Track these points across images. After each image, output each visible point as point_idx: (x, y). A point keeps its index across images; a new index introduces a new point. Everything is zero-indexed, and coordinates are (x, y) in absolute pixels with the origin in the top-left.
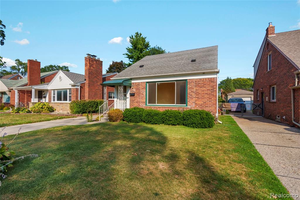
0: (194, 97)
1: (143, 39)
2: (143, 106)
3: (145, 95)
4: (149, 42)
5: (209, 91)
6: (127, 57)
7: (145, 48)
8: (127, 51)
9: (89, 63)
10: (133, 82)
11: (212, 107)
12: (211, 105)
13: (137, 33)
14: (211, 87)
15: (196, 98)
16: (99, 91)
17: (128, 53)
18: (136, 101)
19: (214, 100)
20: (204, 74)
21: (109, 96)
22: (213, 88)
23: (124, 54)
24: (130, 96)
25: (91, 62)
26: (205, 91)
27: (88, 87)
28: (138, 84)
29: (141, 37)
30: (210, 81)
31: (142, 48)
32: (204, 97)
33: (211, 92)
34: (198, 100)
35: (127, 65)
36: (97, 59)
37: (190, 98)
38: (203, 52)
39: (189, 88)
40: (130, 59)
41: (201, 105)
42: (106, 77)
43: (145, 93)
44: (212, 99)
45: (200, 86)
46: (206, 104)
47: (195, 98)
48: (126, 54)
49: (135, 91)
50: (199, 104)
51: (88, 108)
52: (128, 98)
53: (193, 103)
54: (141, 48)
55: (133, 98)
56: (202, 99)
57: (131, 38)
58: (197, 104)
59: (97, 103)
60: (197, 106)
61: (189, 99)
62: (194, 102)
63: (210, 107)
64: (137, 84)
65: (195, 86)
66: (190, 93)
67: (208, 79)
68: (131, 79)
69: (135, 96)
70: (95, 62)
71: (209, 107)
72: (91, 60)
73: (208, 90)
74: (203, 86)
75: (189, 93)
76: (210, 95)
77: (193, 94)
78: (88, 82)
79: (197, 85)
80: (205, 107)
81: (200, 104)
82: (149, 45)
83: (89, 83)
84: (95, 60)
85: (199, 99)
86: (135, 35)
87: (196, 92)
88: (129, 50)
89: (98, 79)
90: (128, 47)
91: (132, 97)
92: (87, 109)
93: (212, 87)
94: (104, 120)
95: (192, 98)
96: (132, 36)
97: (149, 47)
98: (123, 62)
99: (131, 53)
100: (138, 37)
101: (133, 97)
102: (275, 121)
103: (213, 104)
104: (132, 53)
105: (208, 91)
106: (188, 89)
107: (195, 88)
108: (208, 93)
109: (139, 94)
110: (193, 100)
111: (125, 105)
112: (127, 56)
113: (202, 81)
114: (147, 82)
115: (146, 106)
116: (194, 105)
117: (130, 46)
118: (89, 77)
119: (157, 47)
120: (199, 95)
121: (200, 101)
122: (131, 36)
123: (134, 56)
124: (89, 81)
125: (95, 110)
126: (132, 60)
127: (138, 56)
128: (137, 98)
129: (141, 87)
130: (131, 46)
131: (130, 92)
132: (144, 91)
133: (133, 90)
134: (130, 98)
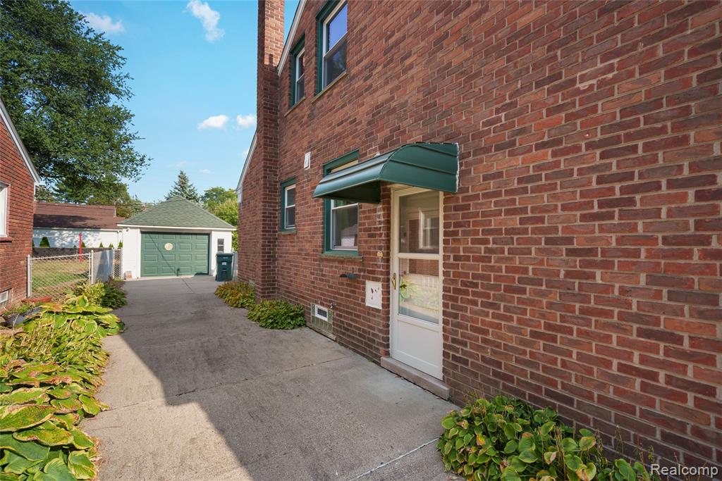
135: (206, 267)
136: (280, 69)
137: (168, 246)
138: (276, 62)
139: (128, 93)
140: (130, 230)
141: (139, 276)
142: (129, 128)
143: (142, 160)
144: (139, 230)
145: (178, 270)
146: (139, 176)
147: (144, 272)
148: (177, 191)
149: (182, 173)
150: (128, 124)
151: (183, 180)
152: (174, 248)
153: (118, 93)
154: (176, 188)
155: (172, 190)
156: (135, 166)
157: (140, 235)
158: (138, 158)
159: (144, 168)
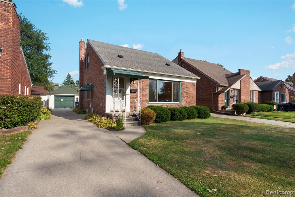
0: (185, 96)
2: (146, 104)
5: (193, 92)
20: (191, 79)
24: (131, 93)
26: (191, 92)
30: (193, 84)
37: (183, 96)
41: (189, 103)
43: (147, 91)
44: (193, 98)
45: (188, 88)
49: (136, 87)
52: (128, 95)
55: (134, 95)
56: (190, 98)
60: (187, 103)
61: (182, 98)
62: (185, 100)
69: (137, 93)
74: (190, 88)
75: (183, 93)
77: (185, 94)
80: (191, 103)
85: (188, 98)
93: (194, 89)
106: (182, 89)
107: (186, 89)
108: (192, 94)
110: (185, 98)
115: (149, 104)
116: (185, 102)
129: (143, 83)
131: (130, 88)
132: (147, 88)
133: (134, 86)
134: (130, 95)
135: (73, 106)
136: (84, 61)
137: (62, 100)
138: (83, 59)
139: (49, 48)
140: (51, 95)
141: (54, 108)
142: (50, 61)
143: (54, 72)
144: (54, 95)
145: (65, 107)
146: (54, 77)
147: (55, 107)
148: (67, 81)
149: (68, 74)
150: (50, 59)
151: (69, 76)
152: (64, 100)
153: (46, 49)
154: (66, 80)
155: (65, 80)
156: (52, 74)
157: (54, 97)
158: (53, 71)
159: (55, 74)
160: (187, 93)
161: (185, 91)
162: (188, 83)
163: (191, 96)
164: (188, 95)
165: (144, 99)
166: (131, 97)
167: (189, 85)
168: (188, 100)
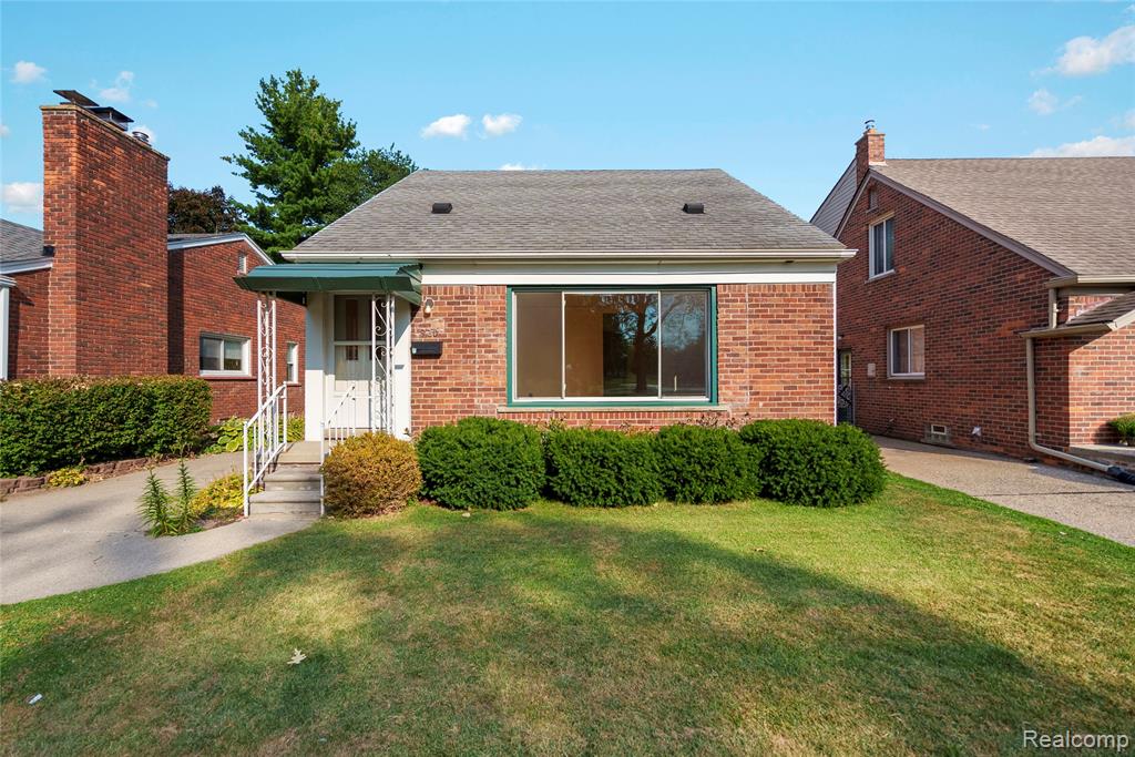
0: (748, 362)
1: (330, 109)
2: (492, 407)
3: (502, 352)
4: (354, 127)
5: (808, 338)
6: (245, 175)
7: (340, 149)
8: (248, 148)
9: (82, 150)
10: (428, 279)
11: (818, 404)
12: (816, 399)
13: (297, 78)
14: (814, 322)
15: (757, 366)
16: (145, 326)
17: (252, 158)
18: (450, 382)
19: (825, 376)
20: (788, 264)
21: (201, 359)
22: (821, 327)
23: (229, 160)
24: (414, 357)
25: (91, 144)
26: (793, 338)
27: (71, 297)
28: (464, 294)
29: (316, 94)
30: (813, 295)
31: (325, 147)
32: (787, 366)
33: (815, 343)
34: (766, 377)
35: (245, 210)
36: (129, 134)
37: (732, 366)
38: (691, 182)
39: (727, 322)
40: (256, 187)
41: (775, 399)
42: (183, 250)
43: (500, 345)
44: (817, 371)
45: (772, 316)
46: (798, 393)
47: (751, 366)
48: (241, 162)
49: (442, 331)
50: (767, 394)
51: (87, 432)
52: (399, 367)
53: (741, 388)
54: (320, 142)
55: (430, 368)
56: (783, 371)
57: (269, 88)
58: (758, 393)
59: (151, 396)
60: (761, 404)
61: (726, 372)
62: (746, 388)
63: (812, 404)
64: (456, 293)
65: (750, 316)
66: (732, 344)
67: (803, 290)
68: (422, 265)
69: (444, 356)
70: (119, 151)
71: (808, 404)
72: (96, 136)
73: (805, 332)
74: (783, 316)
75: (726, 344)
76: (810, 354)
77: (743, 350)
78: (71, 268)
79: (760, 311)
80: (794, 404)
81: (772, 393)
82: (353, 136)
83: (78, 274)
84: (123, 141)
85: (768, 372)
86: (287, 80)
87: (756, 344)
88: (256, 143)
89: (142, 255)
90: (251, 130)
91: (423, 362)
92: (76, 442)
93: (818, 322)
94: (279, 508)
95: (738, 368)
96: (275, 83)
97: (353, 146)
98: (222, 195)
99: (268, 159)
100: (299, 91)
101: (431, 363)
102: (920, 442)
103: (822, 393)
104: (270, 157)
105: (803, 338)
106: (722, 328)
107: (750, 322)
108: (801, 349)
109: (468, 346)
110: (745, 377)
111: (376, 406)
112: (244, 170)
113: (781, 295)
114: (514, 288)
115: (512, 409)
116: (747, 398)
117: (260, 124)
118: (78, 236)
119: (395, 151)
120: (766, 355)
121: (772, 382)
122: (268, 82)
123: (285, 174)
124: (79, 258)
125: (136, 439)
126: (269, 193)
127: (307, 179)
128: (454, 369)
129: (476, 308)
130: (267, 127)
131: (413, 336)
132: (498, 331)
133: (430, 325)
134: (413, 368)
160: (759, 348)
161: (747, 333)
162: (772, 287)
163: (796, 359)
164: (772, 360)
165: (481, 384)
166: (414, 379)
167: (775, 300)
168: (773, 387)
